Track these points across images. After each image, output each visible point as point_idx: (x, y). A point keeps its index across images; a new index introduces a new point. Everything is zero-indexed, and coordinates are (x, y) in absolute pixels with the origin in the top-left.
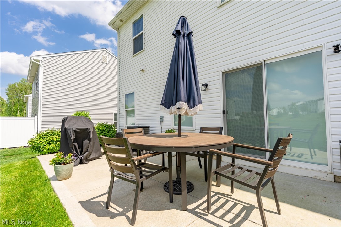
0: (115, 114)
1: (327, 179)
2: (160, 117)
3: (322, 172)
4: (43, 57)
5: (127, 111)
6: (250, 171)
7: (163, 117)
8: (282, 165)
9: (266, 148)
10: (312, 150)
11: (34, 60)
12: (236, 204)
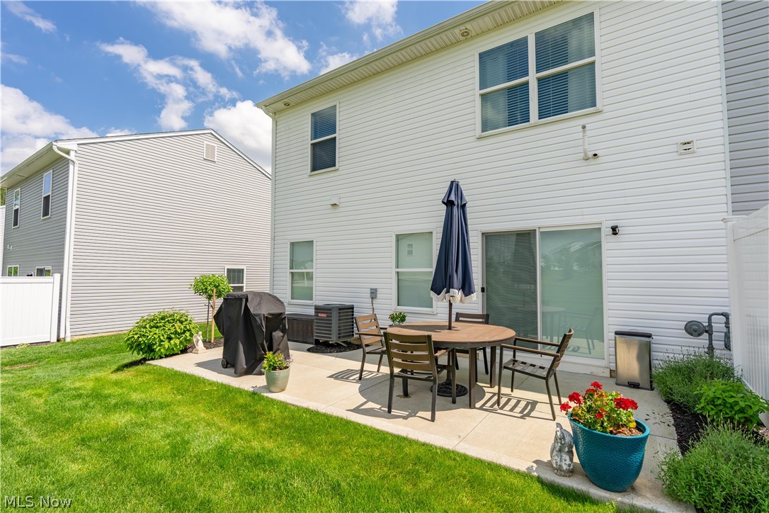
0: (228, 269)
1: (604, 375)
2: (371, 289)
3: (598, 367)
4: (78, 144)
5: (292, 273)
6: (534, 366)
7: (376, 290)
8: (564, 362)
9: (539, 340)
10: (590, 341)
11: (59, 149)
12: (519, 402)
